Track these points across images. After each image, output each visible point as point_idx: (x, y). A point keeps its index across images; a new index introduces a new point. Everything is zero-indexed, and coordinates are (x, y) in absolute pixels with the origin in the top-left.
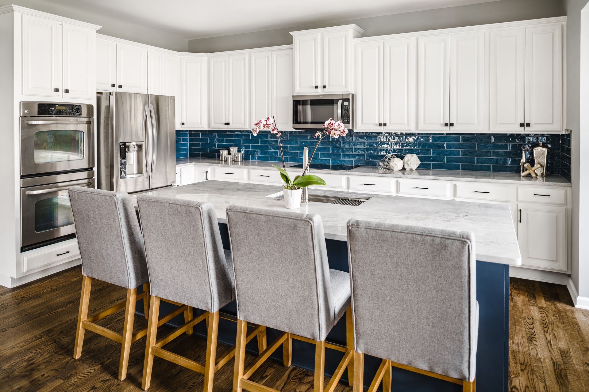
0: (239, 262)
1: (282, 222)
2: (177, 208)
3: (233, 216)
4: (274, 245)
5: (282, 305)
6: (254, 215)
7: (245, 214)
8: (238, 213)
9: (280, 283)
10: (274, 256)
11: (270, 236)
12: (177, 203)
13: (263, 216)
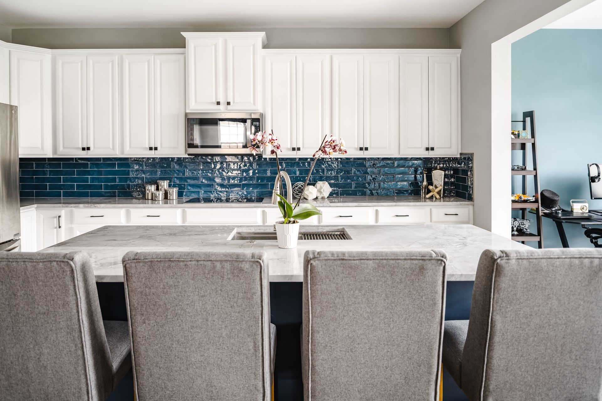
0: (321, 333)
1: (402, 266)
3: (320, 266)
4: (385, 300)
6: (357, 261)
7: (341, 261)
8: (329, 261)
10: (382, 315)
11: (379, 287)
13: (371, 262)
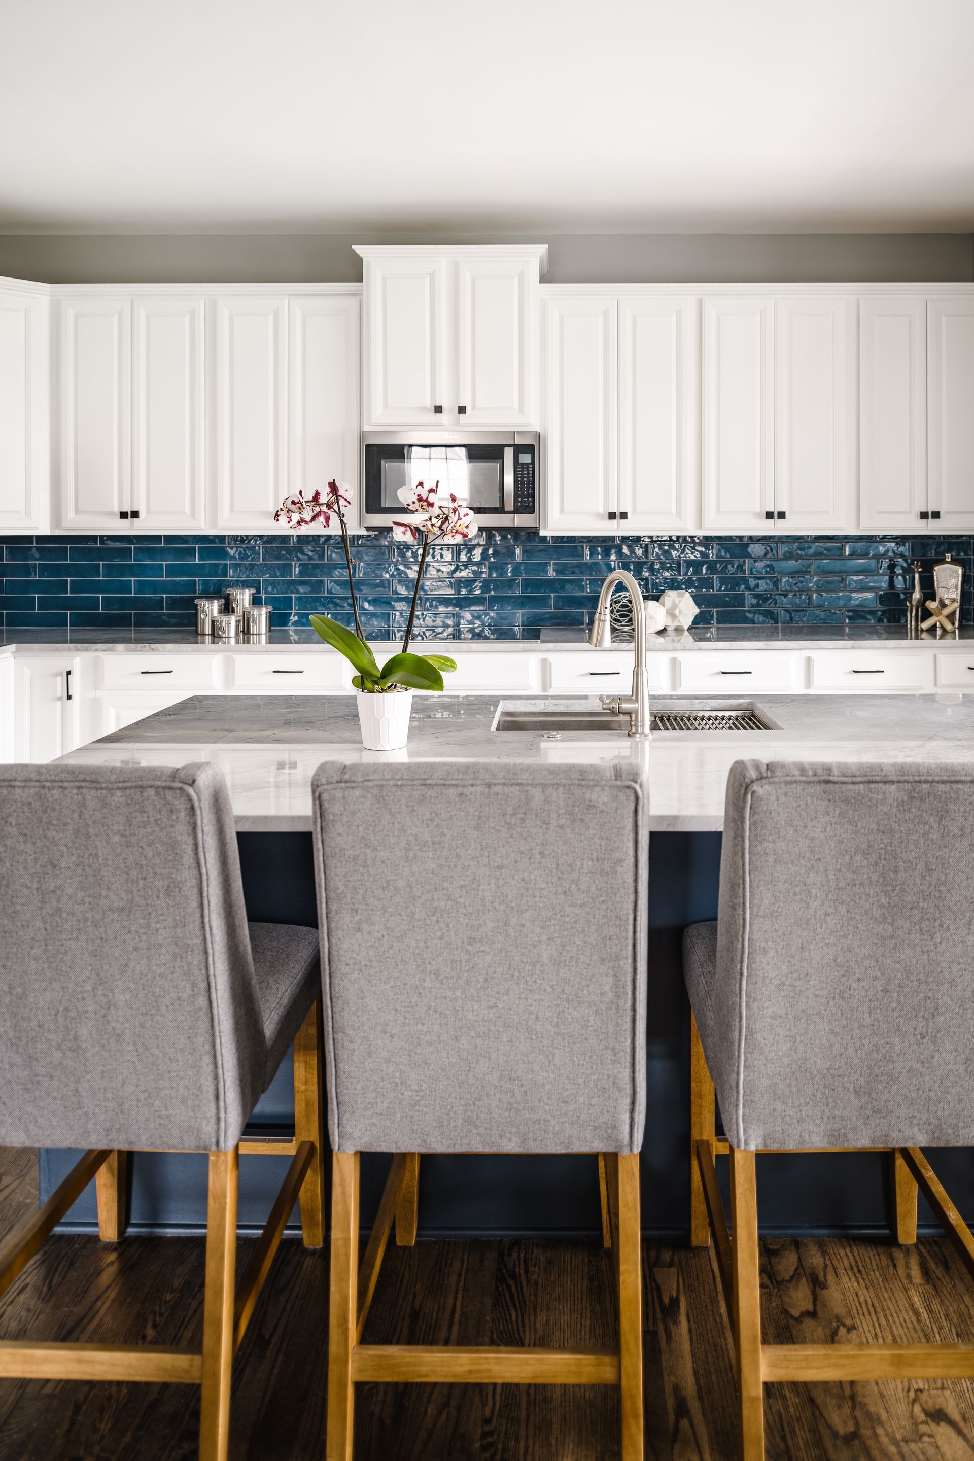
0: (772, 953)
1: (966, 797)
2: (528, 801)
3: (773, 798)
4: (923, 877)
5: (920, 1066)
6: (862, 786)
7: (823, 786)
8: (794, 786)
9: (922, 995)
10: (915, 912)
11: (911, 847)
12: (524, 778)
13: (894, 787)
